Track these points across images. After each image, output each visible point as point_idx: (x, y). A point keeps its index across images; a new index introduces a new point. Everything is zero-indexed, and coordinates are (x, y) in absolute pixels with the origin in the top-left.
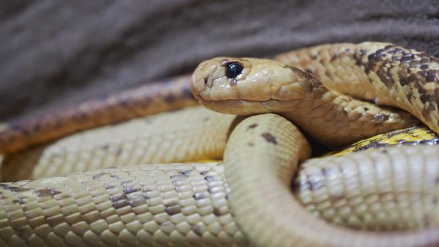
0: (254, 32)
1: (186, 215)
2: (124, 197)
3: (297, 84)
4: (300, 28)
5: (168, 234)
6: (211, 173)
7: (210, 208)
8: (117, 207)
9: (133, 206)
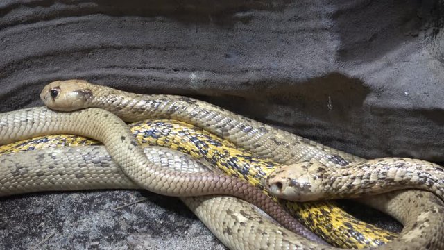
0: (55, 71)
1: (47, 176)
2: (17, 171)
3: (79, 100)
4: (77, 70)
5: (39, 184)
6: (53, 155)
7: (57, 172)
8: (15, 176)
9: (22, 175)
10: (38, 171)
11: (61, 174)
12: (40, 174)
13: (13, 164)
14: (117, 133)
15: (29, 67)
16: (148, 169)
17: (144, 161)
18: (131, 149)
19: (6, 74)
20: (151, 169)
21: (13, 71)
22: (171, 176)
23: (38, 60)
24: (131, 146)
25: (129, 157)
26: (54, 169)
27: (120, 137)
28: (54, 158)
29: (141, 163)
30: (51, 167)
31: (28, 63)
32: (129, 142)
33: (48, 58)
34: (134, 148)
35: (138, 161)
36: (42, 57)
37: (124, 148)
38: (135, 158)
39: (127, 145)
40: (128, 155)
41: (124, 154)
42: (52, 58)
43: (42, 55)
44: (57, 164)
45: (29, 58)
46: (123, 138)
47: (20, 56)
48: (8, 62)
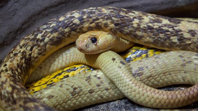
1: (96, 92)
6: (98, 76)
7: (104, 89)
8: (73, 95)
9: (78, 94)
10: (89, 89)
11: (107, 90)
12: (91, 92)
13: (70, 87)
14: (108, 57)
15: (47, 16)
16: (134, 85)
17: (130, 79)
18: (121, 68)
19: (30, 24)
20: (136, 85)
21: (35, 21)
22: (151, 93)
23: (53, 9)
24: (121, 65)
25: (119, 74)
26: (100, 87)
27: (111, 58)
28: (99, 78)
29: (128, 80)
30: (98, 85)
31: (46, 12)
32: (119, 62)
33: (61, 6)
34: (123, 66)
35: (125, 77)
36: (56, 6)
37: (115, 67)
38: (123, 75)
39: (117, 64)
40: (118, 73)
41: (115, 72)
42: (64, 5)
43: (56, 4)
44: (102, 83)
45: (46, 9)
46: (114, 59)
47: (39, 8)
48: (31, 14)
